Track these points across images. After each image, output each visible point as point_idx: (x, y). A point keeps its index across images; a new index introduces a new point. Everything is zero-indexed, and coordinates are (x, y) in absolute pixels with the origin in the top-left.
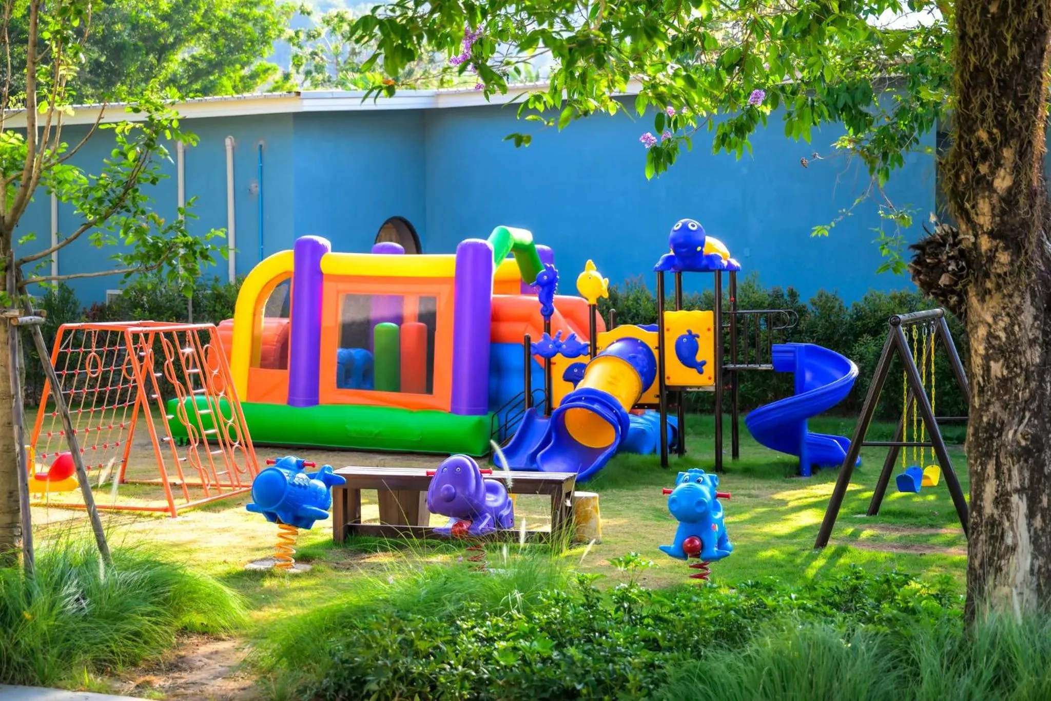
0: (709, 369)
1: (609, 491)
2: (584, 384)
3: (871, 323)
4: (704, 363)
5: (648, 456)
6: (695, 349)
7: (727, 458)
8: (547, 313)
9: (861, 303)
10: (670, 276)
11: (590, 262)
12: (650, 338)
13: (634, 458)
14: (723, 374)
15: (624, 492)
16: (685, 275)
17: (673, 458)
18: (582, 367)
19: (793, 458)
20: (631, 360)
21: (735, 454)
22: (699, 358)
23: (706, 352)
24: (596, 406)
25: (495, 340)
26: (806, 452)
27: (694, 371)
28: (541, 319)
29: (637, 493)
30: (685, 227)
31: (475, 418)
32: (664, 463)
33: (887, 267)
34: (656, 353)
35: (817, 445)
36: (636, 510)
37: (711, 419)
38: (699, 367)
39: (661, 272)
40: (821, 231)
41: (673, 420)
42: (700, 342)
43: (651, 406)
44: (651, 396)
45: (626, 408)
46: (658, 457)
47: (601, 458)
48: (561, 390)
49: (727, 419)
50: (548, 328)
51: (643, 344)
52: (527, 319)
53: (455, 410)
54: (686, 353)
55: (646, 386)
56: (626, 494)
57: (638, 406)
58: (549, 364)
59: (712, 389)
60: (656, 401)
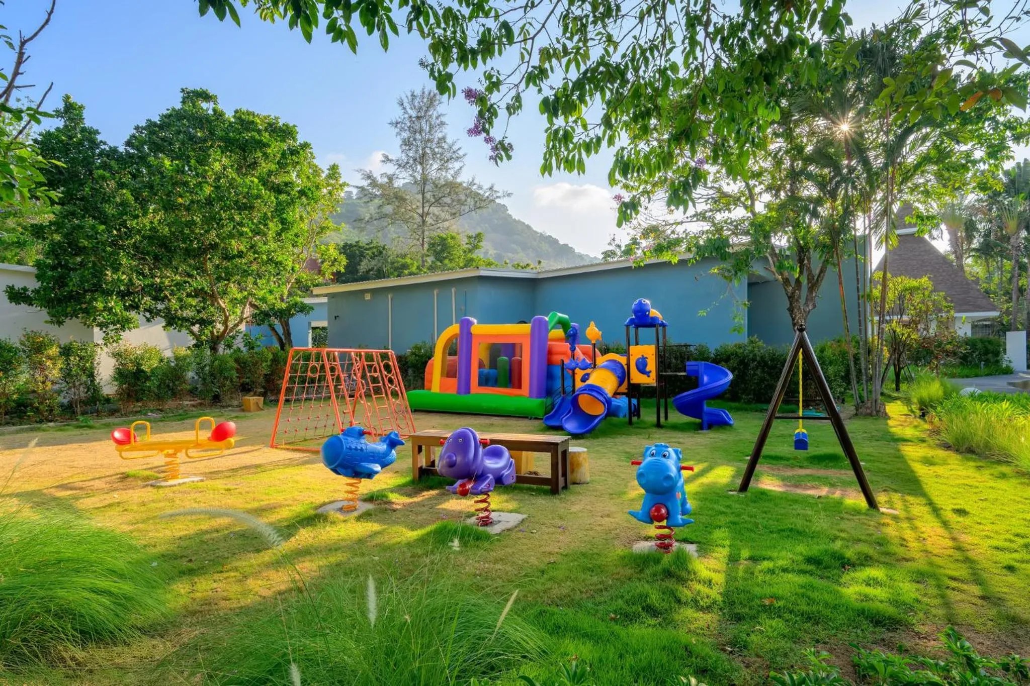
0: (653, 375)
1: (600, 439)
2: (588, 382)
3: (724, 356)
4: (650, 372)
5: (622, 418)
6: (645, 365)
7: (662, 420)
8: (573, 350)
9: (718, 348)
10: (632, 329)
11: (592, 323)
12: (623, 360)
13: (614, 419)
14: (659, 378)
15: (609, 440)
16: (640, 329)
17: (635, 419)
18: (588, 375)
19: (698, 420)
20: (613, 370)
21: (666, 418)
22: (648, 369)
23: (652, 366)
24: (594, 394)
25: (550, 363)
26: (705, 418)
27: (645, 376)
28: (570, 352)
29: (616, 440)
30: (640, 303)
31: (539, 400)
32: (630, 423)
33: (735, 330)
34: (626, 367)
35: (710, 414)
36: (614, 453)
37: (654, 400)
38: (648, 374)
39: (627, 326)
40: (702, 313)
41: (634, 401)
42: (648, 361)
43: (623, 394)
44: (624, 388)
45: (610, 395)
46: (627, 419)
47: (596, 421)
48: (579, 385)
49: (662, 401)
50: (573, 356)
51: (619, 363)
52: (564, 353)
53: (531, 396)
54: (641, 367)
55: (621, 383)
56: (609, 441)
57: (616, 394)
58: (574, 374)
59: (655, 385)
60: (626, 391)
